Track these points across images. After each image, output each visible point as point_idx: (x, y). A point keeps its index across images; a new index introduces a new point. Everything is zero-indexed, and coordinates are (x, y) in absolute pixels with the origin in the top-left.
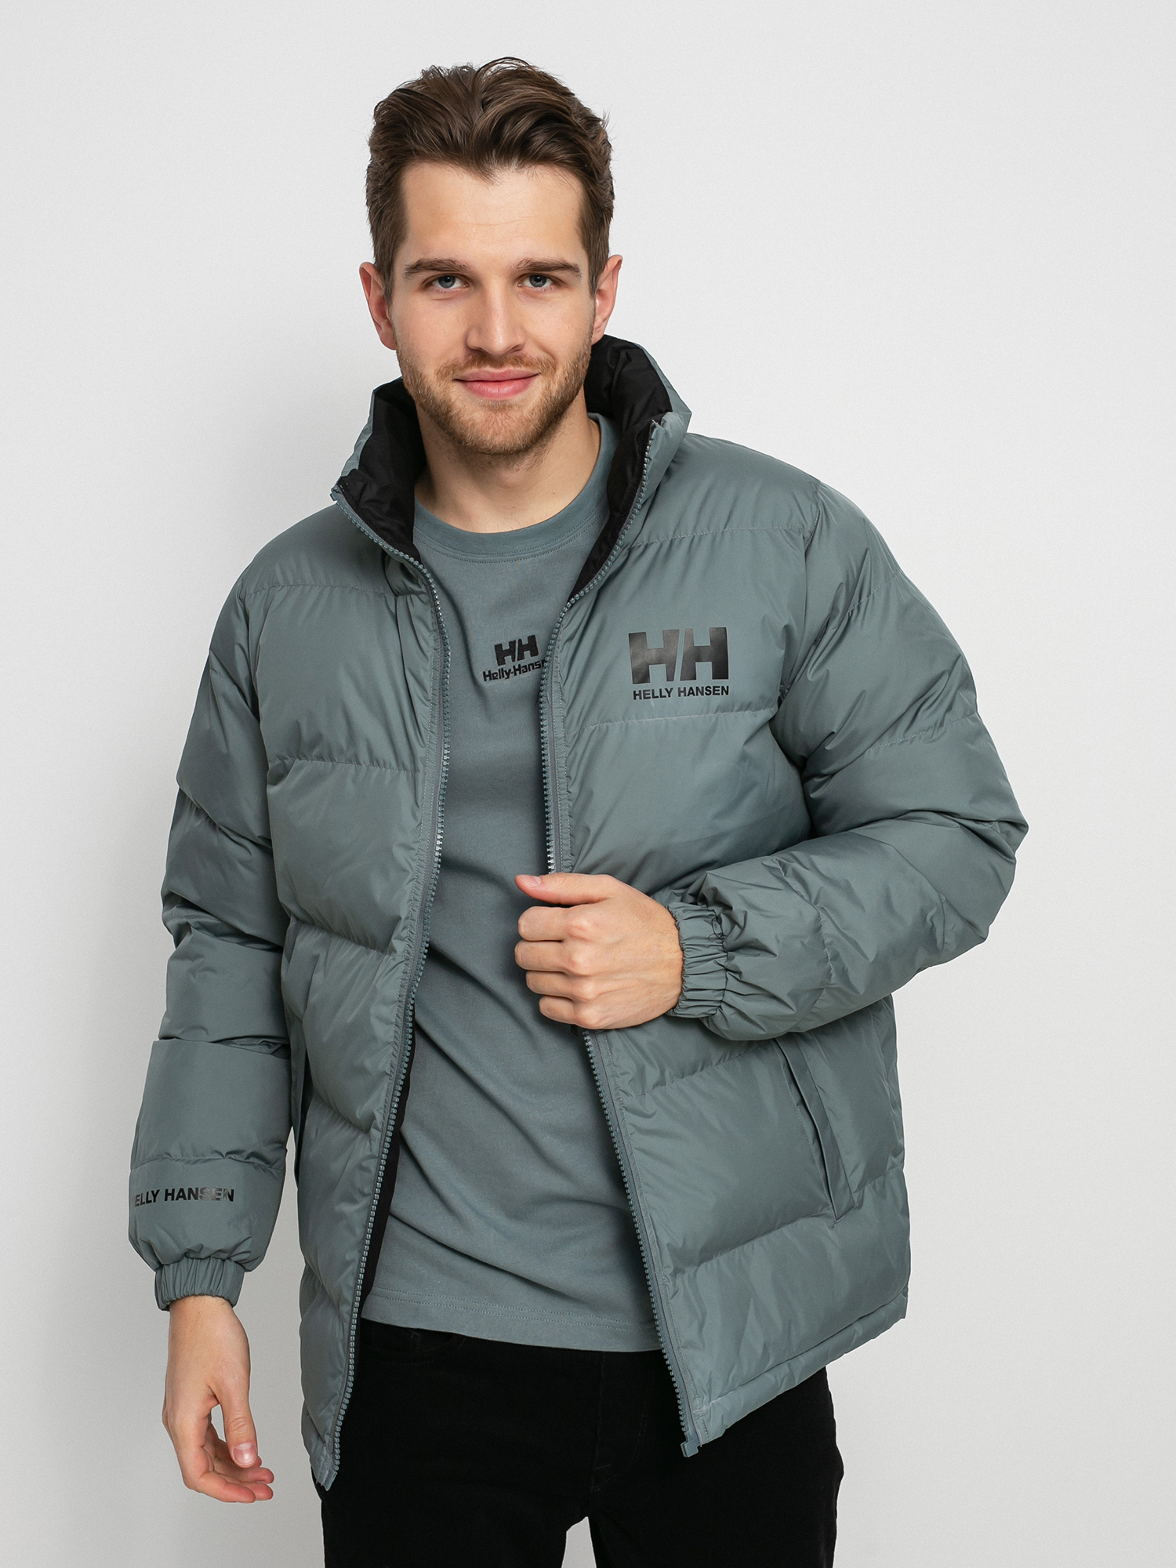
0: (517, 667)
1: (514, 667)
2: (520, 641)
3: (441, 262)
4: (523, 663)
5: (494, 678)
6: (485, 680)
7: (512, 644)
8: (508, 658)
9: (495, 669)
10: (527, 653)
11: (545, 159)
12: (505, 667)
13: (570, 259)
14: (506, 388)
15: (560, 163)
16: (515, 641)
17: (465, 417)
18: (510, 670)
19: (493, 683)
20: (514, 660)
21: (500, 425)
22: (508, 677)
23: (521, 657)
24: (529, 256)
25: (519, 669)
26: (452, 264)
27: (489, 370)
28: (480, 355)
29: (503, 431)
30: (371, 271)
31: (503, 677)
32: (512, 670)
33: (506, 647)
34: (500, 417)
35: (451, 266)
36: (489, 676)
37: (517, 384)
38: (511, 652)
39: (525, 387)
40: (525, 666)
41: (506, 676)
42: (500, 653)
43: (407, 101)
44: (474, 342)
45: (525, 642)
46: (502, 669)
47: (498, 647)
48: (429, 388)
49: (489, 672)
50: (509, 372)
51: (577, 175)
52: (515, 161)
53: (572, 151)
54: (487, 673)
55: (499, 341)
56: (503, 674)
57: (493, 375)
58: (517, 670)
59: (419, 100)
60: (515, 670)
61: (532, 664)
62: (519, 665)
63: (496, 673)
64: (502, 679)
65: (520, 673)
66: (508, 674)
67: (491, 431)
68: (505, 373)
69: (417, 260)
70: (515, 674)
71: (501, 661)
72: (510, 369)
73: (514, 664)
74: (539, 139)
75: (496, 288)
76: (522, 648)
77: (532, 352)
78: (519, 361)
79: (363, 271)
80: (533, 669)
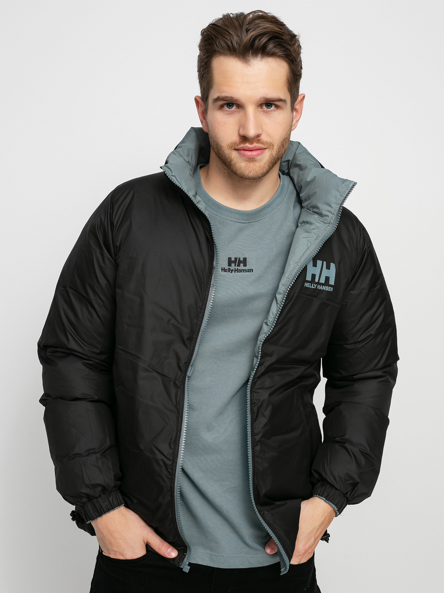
0: (236, 269)
1: (235, 269)
2: (239, 259)
3: (227, 97)
4: (239, 268)
5: (226, 271)
6: (222, 271)
7: (236, 259)
8: (233, 264)
9: (227, 267)
10: (242, 265)
11: (272, 55)
12: (231, 268)
13: (282, 97)
14: (254, 153)
15: (279, 57)
16: (237, 258)
17: (237, 165)
18: (233, 270)
19: (225, 273)
20: (235, 266)
21: (251, 168)
22: (232, 272)
23: (239, 265)
24: (265, 96)
25: (237, 270)
26: (232, 99)
27: (248, 145)
28: (244, 139)
29: (253, 171)
30: (200, 100)
31: (230, 272)
32: (234, 270)
33: (233, 259)
34: (252, 164)
35: (231, 99)
36: (224, 270)
37: (259, 152)
38: (235, 262)
39: (262, 153)
40: (240, 270)
41: (231, 272)
42: (230, 262)
43: (214, 29)
44: (242, 132)
45: (242, 259)
46: (230, 268)
47: (230, 259)
48: (223, 151)
49: (224, 268)
50: (255, 146)
51: (286, 61)
52: (260, 55)
53: (285, 51)
54: (223, 269)
55: (252, 132)
56: (231, 271)
57: (249, 148)
58: (236, 270)
59: (219, 29)
60: (235, 270)
61: (243, 270)
62: (237, 269)
63: (226, 269)
64: (229, 272)
65: (237, 272)
66: (232, 271)
67: (248, 171)
68: (254, 147)
69: (217, 96)
70: (235, 272)
71: (230, 265)
72: (255, 145)
73: (235, 267)
74: (271, 46)
75: (251, 109)
76: (240, 262)
77: (264, 138)
78: (259, 141)
79: (196, 99)
80: (243, 272)
